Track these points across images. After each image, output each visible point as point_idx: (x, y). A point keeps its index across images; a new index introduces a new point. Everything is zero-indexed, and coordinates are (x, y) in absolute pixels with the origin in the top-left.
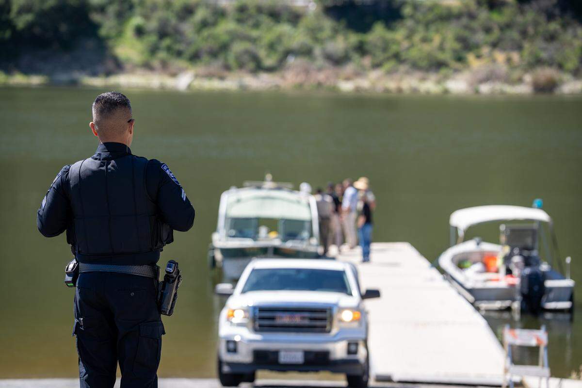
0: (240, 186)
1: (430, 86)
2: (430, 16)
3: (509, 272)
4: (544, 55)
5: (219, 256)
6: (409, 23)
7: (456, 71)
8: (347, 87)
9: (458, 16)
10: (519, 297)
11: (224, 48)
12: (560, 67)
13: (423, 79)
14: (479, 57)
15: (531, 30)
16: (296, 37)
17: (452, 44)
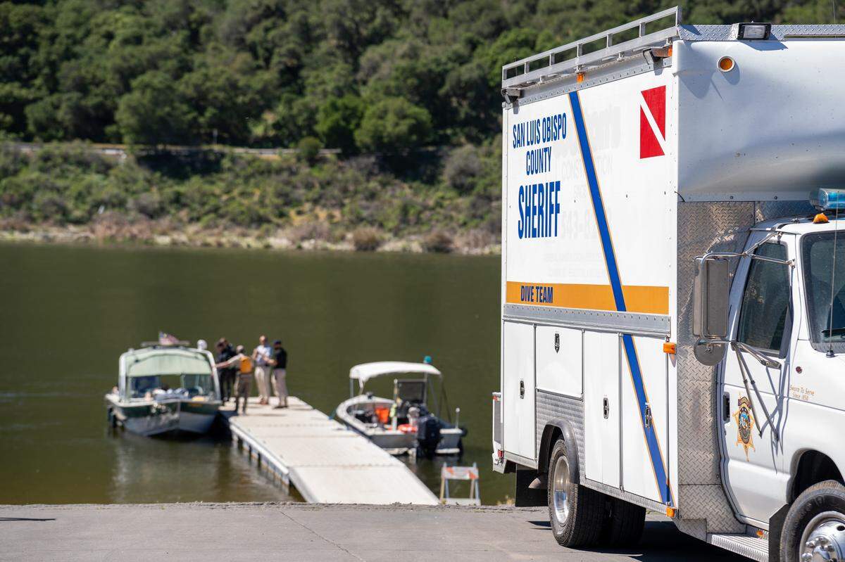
0: (137, 347)
1: (251, 241)
2: (250, 170)
3: (403, 421)
4: (365, 213)
5: (121, 416)
6: (227, 176)
7: (278, 226)
8: (164, 241)
9: (279, 171)
10: (416, 443)
11: (28, 197)
12: (381, 225)
13: (244, 235)
14: (299, 213)
15: (351, 188)
16: (107, 187)
17: (272, 199)
